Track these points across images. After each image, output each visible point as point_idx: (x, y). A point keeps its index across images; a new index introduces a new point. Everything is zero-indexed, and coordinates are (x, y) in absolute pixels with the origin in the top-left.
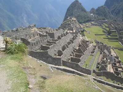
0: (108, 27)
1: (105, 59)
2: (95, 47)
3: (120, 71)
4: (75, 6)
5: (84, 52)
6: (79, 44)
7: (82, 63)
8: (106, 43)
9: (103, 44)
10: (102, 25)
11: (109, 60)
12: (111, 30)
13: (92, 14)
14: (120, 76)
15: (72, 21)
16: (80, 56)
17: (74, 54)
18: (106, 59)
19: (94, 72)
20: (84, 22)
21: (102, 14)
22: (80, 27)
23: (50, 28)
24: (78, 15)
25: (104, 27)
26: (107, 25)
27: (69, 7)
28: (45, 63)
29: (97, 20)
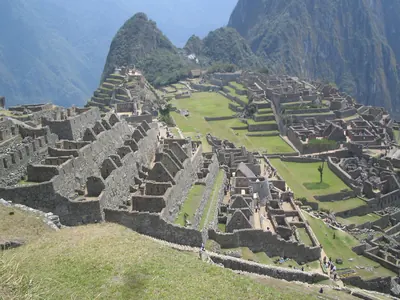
0: (245, 93)
1: (243, 192)
2: (209, 156)
3: (291, 225)
4: (135, 33)
5: (174, 175)
6: (157, 150)
7: (171, 213)
8: (244, 141)
9: (232, 146)
10: (226, 87)
11: (255, 196)
12: (254, 102)
13: (192, 56)
14: (292, 239)
15: (130, 81)
16: (163, 190)
17: (143, 185)
18: (247, 192)
19: (210, 238)
20: (170, 83)
21: (222, 55)
22: (155, 98)
23: (54, 106)
24: (149, 62)
25: (233, 93)
26: (240, 87)
27: (118, 37)
28: (31, 209)
29: (209, 73)
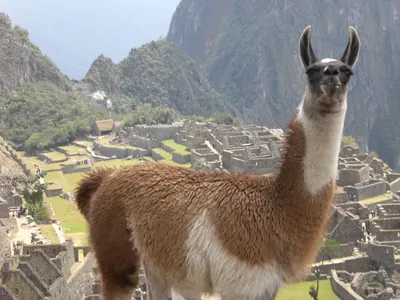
0: (188, 159)
10: (157, 151)
13: (99, 95)
20: (57, 144)
21: (156, 91)
24: (15, 105)
25: (168, 161)
29: (126, 125)
